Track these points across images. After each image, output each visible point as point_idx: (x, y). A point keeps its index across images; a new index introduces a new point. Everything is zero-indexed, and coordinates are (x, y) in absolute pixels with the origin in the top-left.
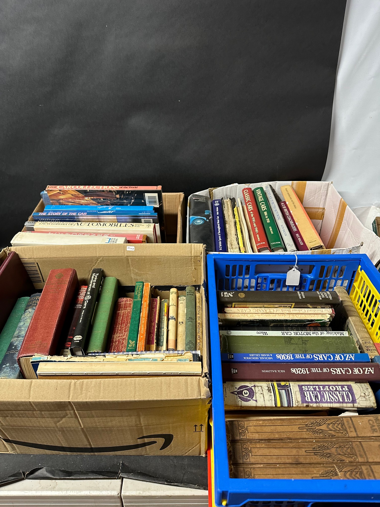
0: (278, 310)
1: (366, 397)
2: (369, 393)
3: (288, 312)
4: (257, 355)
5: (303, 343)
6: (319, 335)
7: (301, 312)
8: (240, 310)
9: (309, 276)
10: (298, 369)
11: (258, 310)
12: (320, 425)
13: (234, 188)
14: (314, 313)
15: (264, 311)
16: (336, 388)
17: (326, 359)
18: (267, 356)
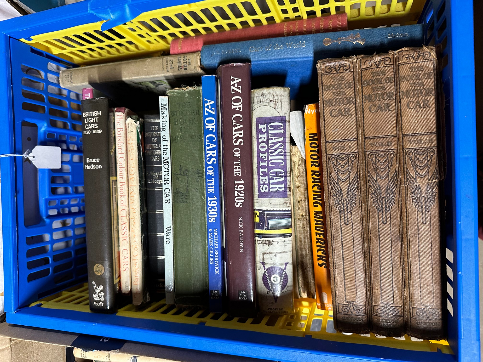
0: (122, 202)
1: (277, 101)
2: (269, 93)
3: (125, 187)
4: (211, 252)
5: (184, 175)
6: (168, 144)
7: (124, 165)
8: (125, 266)
9: (43, 129)
10: (236, 195)
11: (124, 236)
12: (341, 191)
14: (125, 142)
15: (124, 226)
16: (263, 142)
17: (214, 146)
18: (213, 237)
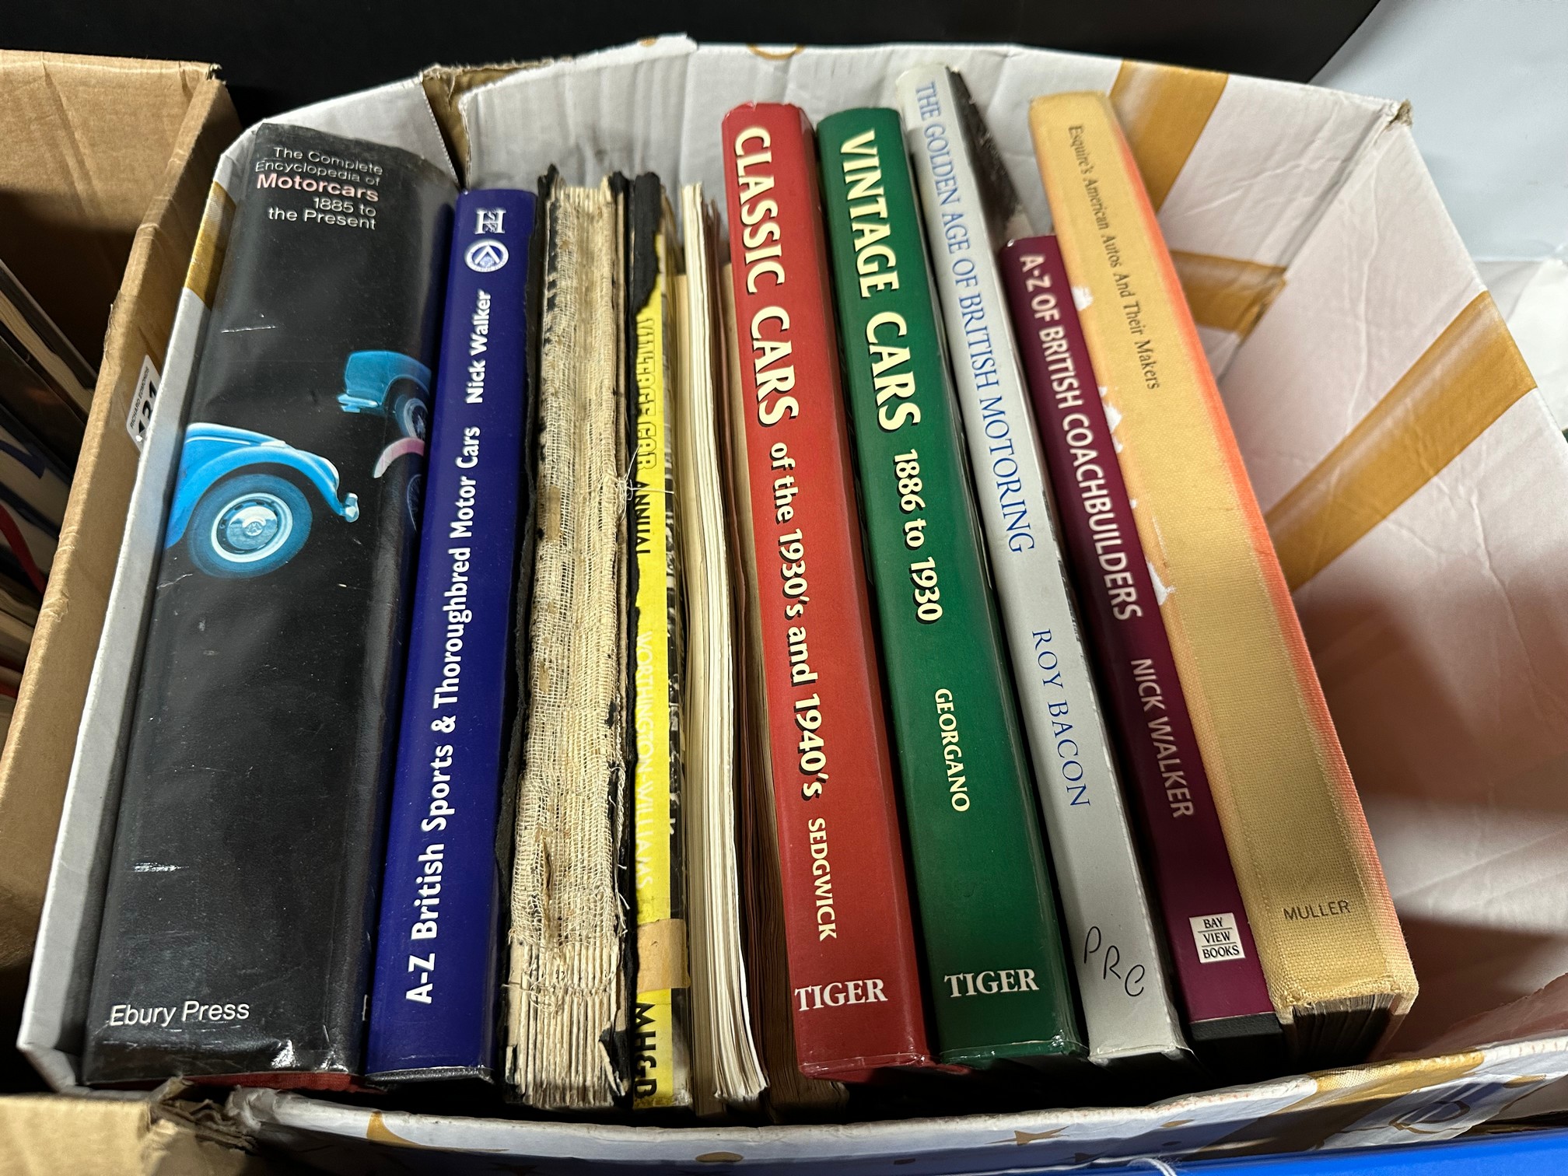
13: (658, 75)
